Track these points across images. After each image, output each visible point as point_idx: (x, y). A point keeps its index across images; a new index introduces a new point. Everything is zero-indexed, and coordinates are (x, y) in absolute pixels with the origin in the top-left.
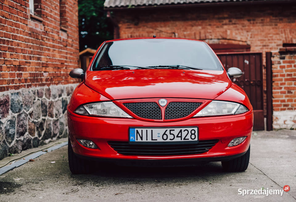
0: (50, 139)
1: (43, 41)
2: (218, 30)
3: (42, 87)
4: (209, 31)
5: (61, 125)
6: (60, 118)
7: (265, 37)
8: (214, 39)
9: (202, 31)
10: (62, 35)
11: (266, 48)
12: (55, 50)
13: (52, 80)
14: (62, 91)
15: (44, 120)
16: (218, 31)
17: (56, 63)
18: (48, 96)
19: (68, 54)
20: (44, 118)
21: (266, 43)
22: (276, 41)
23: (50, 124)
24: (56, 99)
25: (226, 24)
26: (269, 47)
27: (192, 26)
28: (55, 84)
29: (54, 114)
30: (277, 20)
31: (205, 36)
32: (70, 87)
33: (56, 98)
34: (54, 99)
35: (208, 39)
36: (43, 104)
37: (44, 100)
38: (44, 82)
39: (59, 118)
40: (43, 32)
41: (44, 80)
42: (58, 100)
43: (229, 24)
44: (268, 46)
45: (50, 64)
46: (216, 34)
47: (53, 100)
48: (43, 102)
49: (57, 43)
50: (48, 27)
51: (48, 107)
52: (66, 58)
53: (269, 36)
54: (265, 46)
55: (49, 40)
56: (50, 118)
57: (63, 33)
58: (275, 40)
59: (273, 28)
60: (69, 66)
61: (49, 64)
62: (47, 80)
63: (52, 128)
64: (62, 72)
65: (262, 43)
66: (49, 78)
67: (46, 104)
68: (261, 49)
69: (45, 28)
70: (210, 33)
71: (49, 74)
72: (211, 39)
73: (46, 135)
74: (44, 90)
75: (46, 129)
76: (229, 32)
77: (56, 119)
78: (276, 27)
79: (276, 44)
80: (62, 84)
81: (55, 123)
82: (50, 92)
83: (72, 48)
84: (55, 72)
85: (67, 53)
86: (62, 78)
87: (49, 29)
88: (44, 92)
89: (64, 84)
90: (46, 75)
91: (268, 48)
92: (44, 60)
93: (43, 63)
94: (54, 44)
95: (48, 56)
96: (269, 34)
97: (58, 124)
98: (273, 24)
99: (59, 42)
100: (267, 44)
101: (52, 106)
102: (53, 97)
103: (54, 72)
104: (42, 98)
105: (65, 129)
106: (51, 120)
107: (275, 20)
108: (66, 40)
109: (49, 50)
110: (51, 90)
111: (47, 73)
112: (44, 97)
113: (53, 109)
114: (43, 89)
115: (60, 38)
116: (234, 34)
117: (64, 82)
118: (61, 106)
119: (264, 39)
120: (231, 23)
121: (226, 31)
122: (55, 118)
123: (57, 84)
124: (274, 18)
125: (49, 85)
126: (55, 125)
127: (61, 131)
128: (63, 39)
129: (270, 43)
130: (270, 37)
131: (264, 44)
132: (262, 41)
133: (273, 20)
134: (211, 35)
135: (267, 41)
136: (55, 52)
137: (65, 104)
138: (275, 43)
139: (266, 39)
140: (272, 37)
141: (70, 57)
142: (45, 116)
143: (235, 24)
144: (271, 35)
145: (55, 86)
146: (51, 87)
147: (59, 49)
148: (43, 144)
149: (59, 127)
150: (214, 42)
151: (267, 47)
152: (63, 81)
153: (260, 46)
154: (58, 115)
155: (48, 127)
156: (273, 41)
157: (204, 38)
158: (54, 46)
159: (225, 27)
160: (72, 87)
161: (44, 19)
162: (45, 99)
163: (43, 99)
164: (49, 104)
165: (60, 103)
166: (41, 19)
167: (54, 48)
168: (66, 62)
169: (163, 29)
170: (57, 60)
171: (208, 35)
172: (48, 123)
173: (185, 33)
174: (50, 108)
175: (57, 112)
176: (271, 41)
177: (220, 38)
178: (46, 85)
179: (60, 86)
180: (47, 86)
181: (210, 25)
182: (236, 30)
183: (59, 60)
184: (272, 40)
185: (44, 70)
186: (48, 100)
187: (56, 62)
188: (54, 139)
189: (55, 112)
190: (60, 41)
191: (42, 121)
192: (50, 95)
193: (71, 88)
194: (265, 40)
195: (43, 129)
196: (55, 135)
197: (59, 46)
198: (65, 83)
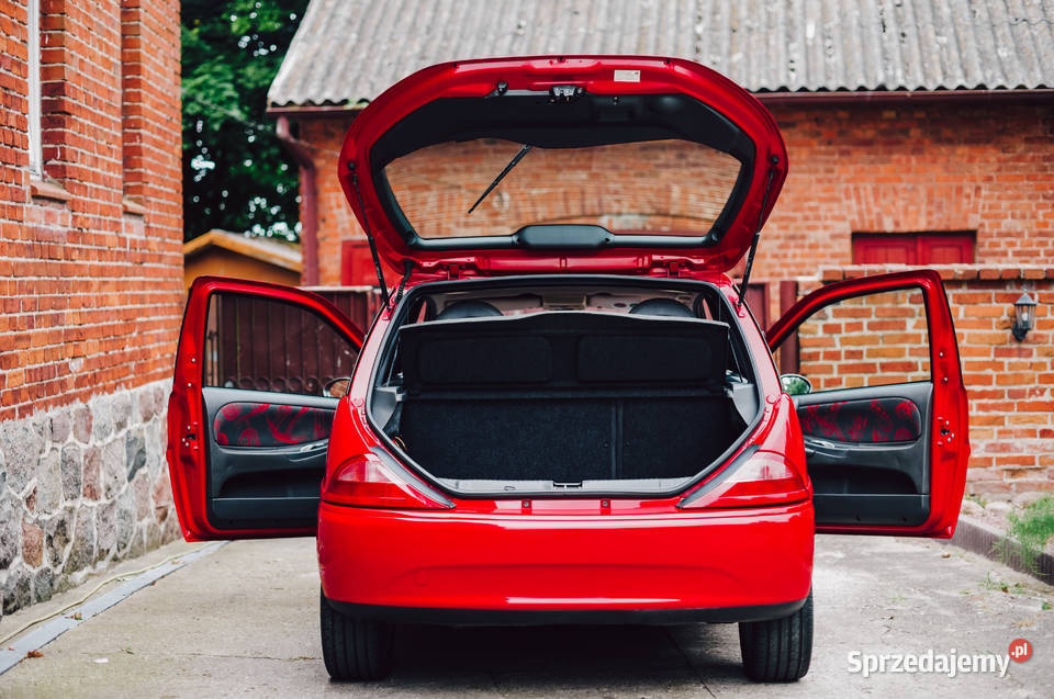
0: (87, 570)
1: (69, 262)
2: (640, 182)
3: (65, 408)
4: (612, 186)
5: (122, 521)
6: (120, 497)
7: (795, 210)
8: (629, 214)
9: (590, 188)
10: (129, 228)
11: (796, 246)
12: (105, 283)
13: (95, 379)
14: (128, 409)
15: (71, 511)
16: (643, 189)
17: (110, 323)
18: (82, 432)
19: (147, 287)
20: (69, 504)
21: (797, 228)
22: (829, 222)
23: (88, 521)
24: (109, 439)
25: (667, 166)
26: (807, 242)
27: (558, 169)
28: (104, 389)
29: (102, 486)
30: (832, 154)
31: (600, 205)
32: (151, 391)
33: (107, 435)
34: (101, 439)
35: (610, 213)
36: (67, 462)
37: (72, 447)
38: (72, 391)
39: (116, 497)
40: (69, 233)
41: (71, 384)
42: (115, 440)
43: (678, 166)
44: (803, 237)
45: (92, 328)
46: (634, 197)
47: (99, 444)
48: (69, 454)
49: (112, 260)
50: (86, 215)
51: (82, 469)
52: (142, 299)
53: (806, 205)
54: (793, 237)
55: (87, 254)
56: (90, 503)
57: (134, 221)
58: (826, 218)
59: (819, 181)
60: (152, 322)
61: (87, 330)
62: (79, 382)
63: (95, 533)
64: (128, 349)
65: (786, 228)
66: (86, 376)
67: (76, 460)
68: (781, 247)
69: (75, 217)
70: (616, 193)
71: (88, 362)
72: (619, 214)
73: (76, 559)
74: (70, 417)
75: (78, 538)
76: (676, 191)
77: (109, 502)
78: (830, 176)
79: (828, 233)
80: (127, 387)
81: (105, 516)
82: (91, 418)
83: (162, 266)
84: (107, 352)
85: (143, 285)
86: (127, 367)
87: (88, 218)
88: (71, 423)
89: (134, 386)
90: (76, 365)
91: (802, 246)
92: (70, 320)
93: (68, 332)
94: (103, 263)
95: (84, 305)
96: (808, 199)
97: (114, 517)
98: (821, 167)
99: (119, 252)
100: (800, 233)
101: (95, 463)
102: (98, 434)
103: (103, 354)
104: (63, 442)
105: (135, 530)
106: (91, 508)
107: (826, 153)
108: (142, 241)
109: (87, 286)
110: (93, 413)
111: (82, 360)
112: (71, 438)
113: (98, 470)
114: (69, 413)
115: (123, 241)
116: (693, 198)
117: (132, 380)
118: (125, 458)
119: (791, 214)
120: (683, 162)
121: (668, 190)
122: (103, 501)
123: (111, 390)
124: (823, 148)
125: (85, 397)
126: (105, 520)
127: (122, 540)
128: (134, 242)
129: (809, 228)
130: (811, 209)
131: (791, 232)
132: (784, 223)
133: (820, 153)
134: (618, 201)
135: (800, 223)
136: (107, 287)
137: (135, 450)
138: (826, 228)
139: (799, 215)
140: (817, 208)
141: (152, 296)
142: (73, 497)
143: (696, 165)
144: (812, 204)
145: (107, 398)
146: (92, 402)
147: (120, 276)
148: (67, 586)
149: (117, 527)
150: (627, 221)
151: (800, 242)
152: (132, 376)
153: (778, 237)
154: (114, 490)
155: (81, 533)
156: (818, 223)
157: (597, 211)
158: (102, 271)
159: (665, 174)
160: (159, 389)
161: (72, 193)
162: (74, 444)
163: (70, 444)
164: (86, 457)
165: (121, 451)
166: (64, 194)
167: (102, 276)
168: (141, 312)
169: (463, 179)
170: (113, 312)
171: (607, 198)
172: (83, 519)
173: (534, 192)
174: (88, 469)
175: (111, 481)
176: (810, 223)
177: (648, 210)
178: (78, 399)
179: (122, 394)
180: (81, 400)
181: (615, 168)
182: (699, 184)
183: (118, 311)
184: (818, 218)
185: (71, 355)
186: (83, 446)
187: (108, 320)
188: (102, 565)
189: (103, 479)
190: (122, 250)
191: (63, 516)
192: (89, 429)
193: (156, 395)
194: (793, 219)
195: (67, 541)
196: (103, 554)
197: (118, 267)
198: (136, 382)
